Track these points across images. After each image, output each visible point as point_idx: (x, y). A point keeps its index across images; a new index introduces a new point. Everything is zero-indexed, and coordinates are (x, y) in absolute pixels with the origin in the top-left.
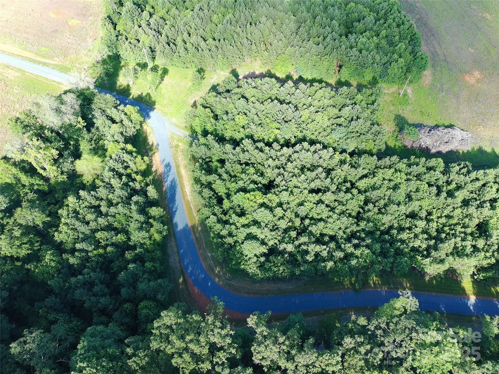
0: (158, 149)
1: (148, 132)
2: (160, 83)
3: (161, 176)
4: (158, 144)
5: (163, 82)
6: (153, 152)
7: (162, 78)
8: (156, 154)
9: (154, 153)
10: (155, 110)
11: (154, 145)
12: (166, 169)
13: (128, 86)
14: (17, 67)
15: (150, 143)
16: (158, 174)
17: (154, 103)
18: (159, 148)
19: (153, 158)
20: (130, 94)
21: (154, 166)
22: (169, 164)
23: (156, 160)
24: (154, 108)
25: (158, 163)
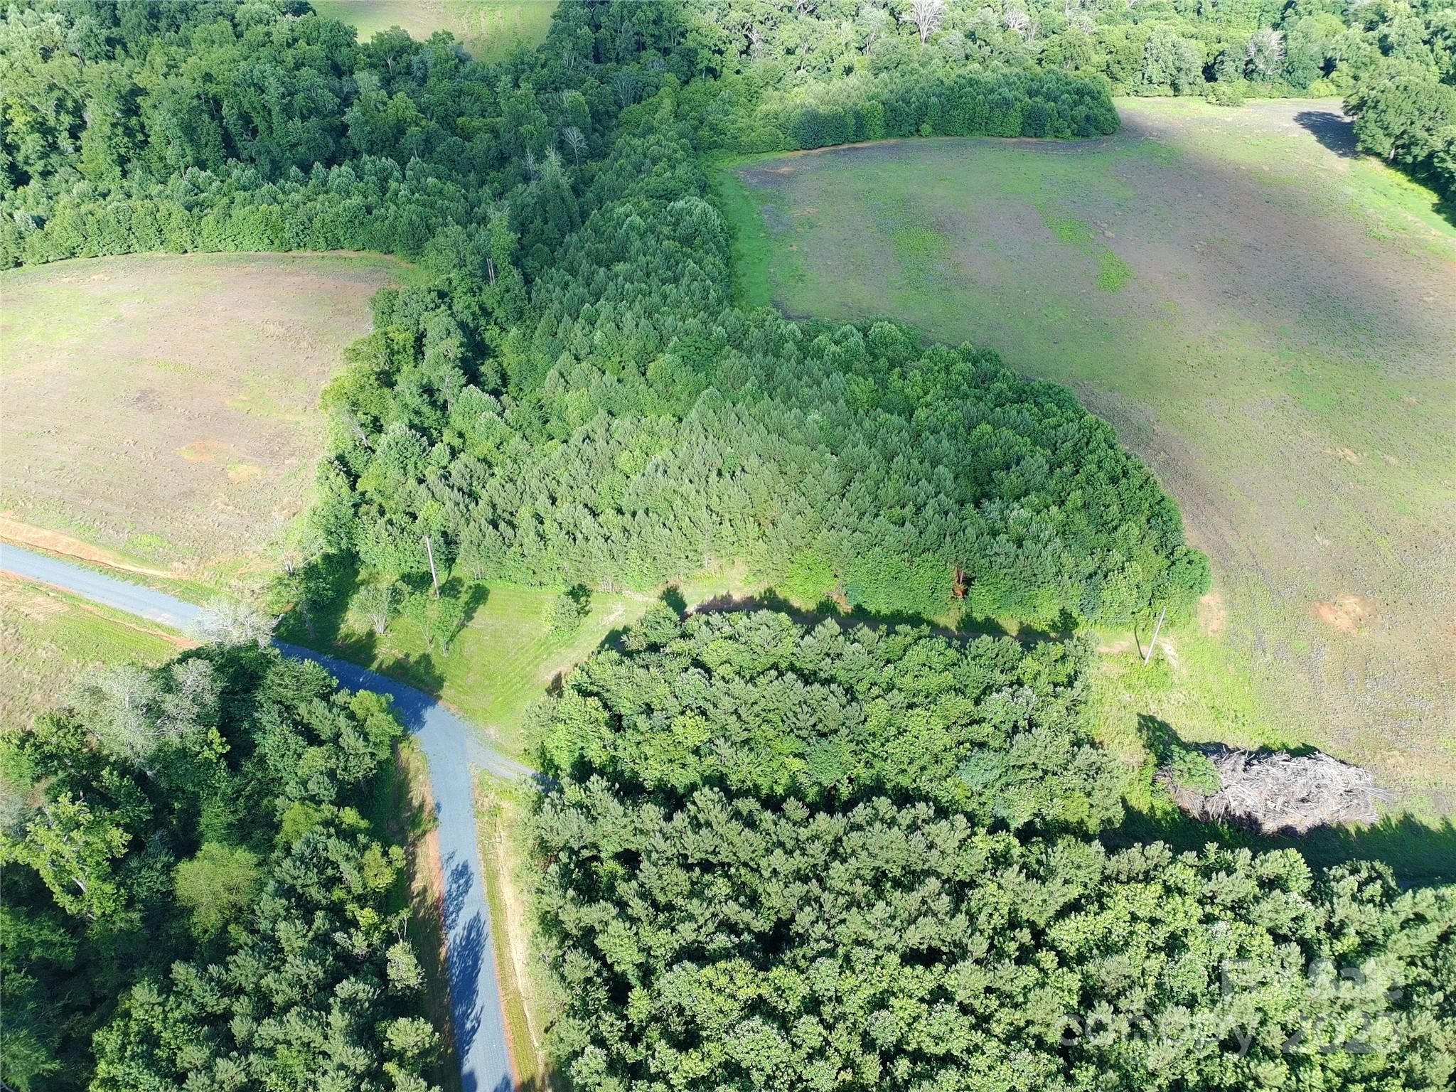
0: (436, 819)
1: (413, 767)
2: (462, 626)
3: (437, 908)
4: (438, 806)
5: (470, 624)
6: (419, 832)
7: (469, 614)
8: (428, 836)
9: (425, 833)
10: (440, 703)
11: (427, 809)
12: (455, 886)
13: (371, 634)
14: (60, 588)
15: (416, 803)
16: (429, 901)
17: (440, 681)
18: (440, 816)
19: (419, 850)
20: (374, 658)
21: (418, 876)
22: (465, 867)
23: (427, 856)
24: (439, 698)
25: (432, 865)
